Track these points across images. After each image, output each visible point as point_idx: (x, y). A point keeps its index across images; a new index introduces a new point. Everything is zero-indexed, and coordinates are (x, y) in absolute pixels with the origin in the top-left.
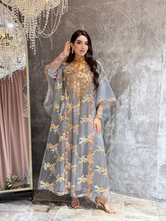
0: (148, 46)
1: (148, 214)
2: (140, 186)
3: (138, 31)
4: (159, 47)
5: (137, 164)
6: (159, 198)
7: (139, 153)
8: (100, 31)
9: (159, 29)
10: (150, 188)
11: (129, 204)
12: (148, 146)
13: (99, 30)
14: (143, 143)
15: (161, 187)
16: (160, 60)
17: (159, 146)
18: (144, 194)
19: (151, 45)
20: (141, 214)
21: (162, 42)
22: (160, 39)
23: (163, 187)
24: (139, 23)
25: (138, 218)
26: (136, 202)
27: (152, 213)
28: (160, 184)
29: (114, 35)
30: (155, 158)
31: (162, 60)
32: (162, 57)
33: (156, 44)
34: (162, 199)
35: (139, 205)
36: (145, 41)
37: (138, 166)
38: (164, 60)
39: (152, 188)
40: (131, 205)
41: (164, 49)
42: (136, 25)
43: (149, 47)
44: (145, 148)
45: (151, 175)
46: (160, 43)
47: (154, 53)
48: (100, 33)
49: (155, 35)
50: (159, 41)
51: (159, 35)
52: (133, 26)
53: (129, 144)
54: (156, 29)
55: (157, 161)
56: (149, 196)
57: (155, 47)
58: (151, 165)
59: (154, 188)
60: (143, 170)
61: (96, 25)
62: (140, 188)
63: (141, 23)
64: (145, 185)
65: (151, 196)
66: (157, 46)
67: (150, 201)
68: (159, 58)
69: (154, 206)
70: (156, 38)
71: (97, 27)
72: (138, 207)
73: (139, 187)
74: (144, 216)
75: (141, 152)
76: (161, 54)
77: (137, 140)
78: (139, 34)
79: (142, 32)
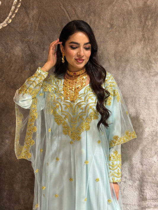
3: (140, 17)
8: (67, 15)
13: (66, 13)
14: (152, 199)
24: (141, 4)
29: (96, 23)
36: (152, 35)
42: (135, 6)
52: (130, 8)
53: (129, 203)
61: (61, 5)
63: (145, 3)
71: (63, 8)
77: (143, 195)
78: (141, 22)
79: (146, 19)
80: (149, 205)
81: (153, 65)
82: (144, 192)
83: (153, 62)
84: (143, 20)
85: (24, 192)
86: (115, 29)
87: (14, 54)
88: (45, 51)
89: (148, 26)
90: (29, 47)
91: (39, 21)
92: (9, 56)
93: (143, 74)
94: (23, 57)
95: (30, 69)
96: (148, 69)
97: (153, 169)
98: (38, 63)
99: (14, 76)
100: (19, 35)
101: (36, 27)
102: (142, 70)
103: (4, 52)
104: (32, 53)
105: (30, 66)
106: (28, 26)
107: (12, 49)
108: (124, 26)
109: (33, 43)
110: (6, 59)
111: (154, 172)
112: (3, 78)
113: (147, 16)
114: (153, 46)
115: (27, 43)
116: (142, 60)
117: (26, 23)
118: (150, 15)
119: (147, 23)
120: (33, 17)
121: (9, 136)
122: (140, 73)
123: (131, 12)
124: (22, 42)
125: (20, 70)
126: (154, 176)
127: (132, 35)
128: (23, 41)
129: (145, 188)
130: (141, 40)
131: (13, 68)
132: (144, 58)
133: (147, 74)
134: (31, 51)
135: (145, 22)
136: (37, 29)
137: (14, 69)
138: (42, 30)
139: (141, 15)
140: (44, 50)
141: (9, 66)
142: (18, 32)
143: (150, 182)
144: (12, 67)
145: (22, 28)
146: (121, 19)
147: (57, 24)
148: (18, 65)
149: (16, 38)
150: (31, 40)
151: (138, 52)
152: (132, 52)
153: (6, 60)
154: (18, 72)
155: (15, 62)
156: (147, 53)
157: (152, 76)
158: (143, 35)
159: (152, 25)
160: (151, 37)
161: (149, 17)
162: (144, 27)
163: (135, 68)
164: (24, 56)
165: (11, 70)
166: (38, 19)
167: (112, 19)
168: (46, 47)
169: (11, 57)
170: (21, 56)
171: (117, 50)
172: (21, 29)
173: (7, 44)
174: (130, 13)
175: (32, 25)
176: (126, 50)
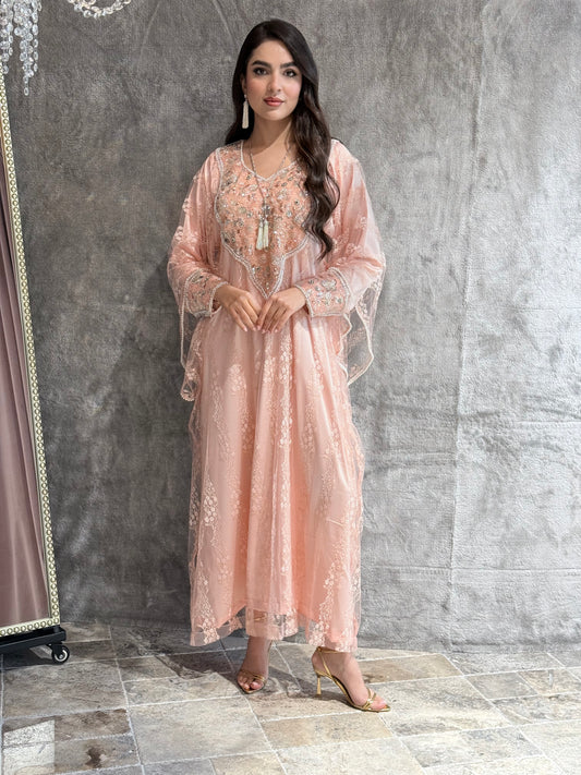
0: (420, 85)
1: (460, 704)
2: (391, 605)
3: (382, 23)
4: (464, 89)
5: (381, 528)
6: (459, 640)
7: (389, 487)
8: (219, 12)
9: (463, 20)
10: (425, 605)
11: (370, 677)
12: (420, 456)
14: (402, 448)
15: (466, 599)
16: (467, 137)
17: (462, 456)
18: (407, 631)
19: (431, 82)
20: (437, 708)
21: (473, 73)
22: (464, 60)
23: (475, 597)
25: (441, 728)
26: (386, 666)
27: (470, 699)
28: (462, 590)
30: (445, 500)
31: (474, 140)
32: (475, 126)
33: (450, 77)
34: (469, 642)
35: (408, 676)
36: (410, 64)
37: (383, 534)
38: (480, 137)
39: (435, 606)
40: (381, 678)
41: (480, 99)
43: (425, 87)
44: (409, 464)
45: (432, 561)
46: (467, 73)
47: (445, 113)
48: (223, 20)
49: (447, 41)
50: (461, 65)
51: (463, 45)
54: (452, 18)
55: (453, 509)
56: (425, 635)
57: (446, 88)
58: (433, 525)
59: (444, 607)
60: (402, 548)
62: (389, 614)
64: (408, 601)
65: (431, 634)
66: (457, 85)
67: (428, 654)
68: (461, 129)
69: (455, 672)
70: (452, 54)
72: (408, 684)
73: (387, 609)
74: (451, 714)
75: (395, 482)
76: (470, 116)
77: (381, 438)
78: (386, 33)
79: (396, 29)
80: (394, 461)
81: (410, 135)
82: (384, 431)
83: (411, 127)
84: (389, 29)
85: (101, 443)
86: (328, 48)
87: (87, 101)
88: (163, 95)
89: (400, 44)
90: (125, 85)
91: (151, 23)
92: (75, 105)
93: (387, 155)
94: (108, 109)
95: (125, 139)
96: (398, 143)
97: (405, 377)
98: (145, 123)
99: (84, 155)
100: (101, 54)
101: (142, 37)
102: (387, 147)
103: (62, 96)
104: (131, 99)
105: (126, 131)
106: (123, 34)
107: (83, 88)
108: (348, 42)
109: (135, 74)
110: (67, 112)
111: (406, 383)
112: (57, 159)
113: (399, 21)
114: (411, 92)
115: (119, 74)
116: (387, 122)
117: (119, 26)
118: (404, 20)
119: (398, 37)
120: (137, 12)
121: (67, 305)
122: (380, 151)
123: (363, 12)
124: (109, 71)
125: (100, 141)
126: (407, 394)
127: (365, 62)
128: (112, 71)
129: (387, 421)
130: (385, 76)
131: (83, 135)
132: (390, 118)
133: (397, 156)
134: (129, 94)
135: (394, 36)
136: (145, 42)
137: (87, 139)
138: (157, 45)
139: (385, 18)
140: (160, 94)
141: (72, 130)
142: (100, 48)
143: (398, 408)
144: (80, 131)
145: (111, 37)
146: (340, 25)
147: (194, 32)
148: (95, 127)
149: (93, 62)
150: (131, 68)
151: (378, 103)
152: (365, 104)
153: (68, 115)
154: (95, 146)
155: (90, 120)
156: (397, 107)
157: (408, 160)
158: (390, 64)
159: (408, 43)
160: (406, 71)
161: (403, 24)
162: (391, 46)
163: (370, 141)
164: (112, 106)
165: (77, 139)
166: (149, 17)
167: (320, 25)
168: (166, 86)
169: (78, 109)
170: (103, 107)
171: (331, 98)
172: (108, 41)
173: (71, 76)
174: (360, 13)
175: (133, 30)
176: (351, 99)
